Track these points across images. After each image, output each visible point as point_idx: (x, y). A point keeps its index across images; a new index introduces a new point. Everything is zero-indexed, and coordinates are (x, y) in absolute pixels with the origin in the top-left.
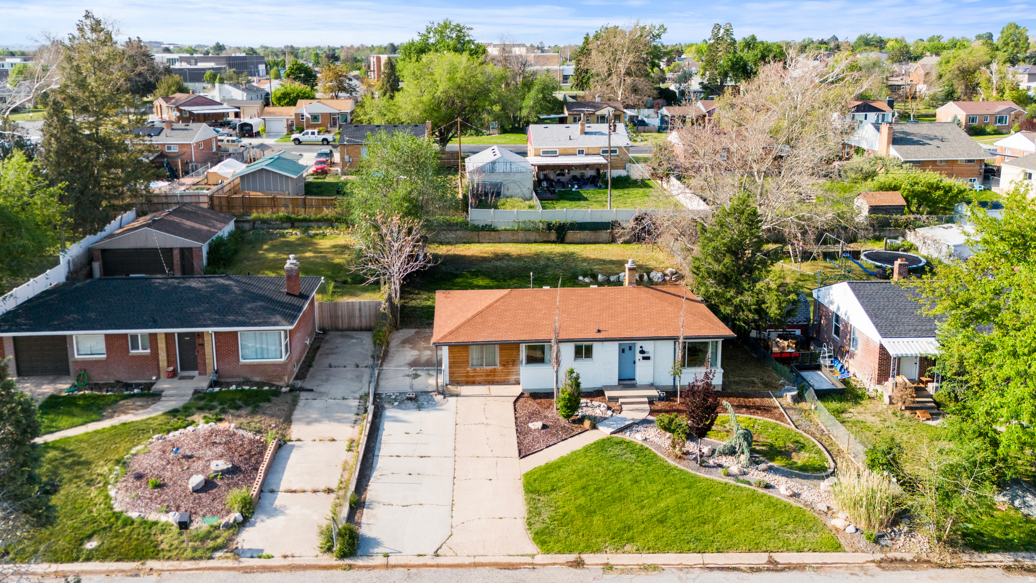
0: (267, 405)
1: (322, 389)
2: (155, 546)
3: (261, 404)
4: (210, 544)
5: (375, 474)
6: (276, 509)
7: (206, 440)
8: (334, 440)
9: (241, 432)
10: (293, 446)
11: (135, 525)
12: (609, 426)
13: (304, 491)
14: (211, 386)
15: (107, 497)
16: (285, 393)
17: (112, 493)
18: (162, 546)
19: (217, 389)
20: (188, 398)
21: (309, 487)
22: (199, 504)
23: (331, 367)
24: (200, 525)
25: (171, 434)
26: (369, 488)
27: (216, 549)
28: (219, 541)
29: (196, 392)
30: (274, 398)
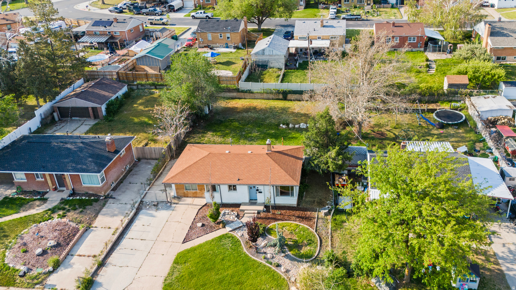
0: (90, 207)
1: (119, 198)
2: (15, 281)
3: (87, 207)
4: (36, 281)
5: (118, 248)
6: (69, 265)
7: (53, 228)
8: (110, 228)
9: (71, 223)
10: (92, 230)
11: (10, 270)
12: (231, 227)
13: (84, 256)
14: (70, 196)
15: (4, 255)
16: (102, 199)
17: (7, 254)
18: (17, 281)
19: (71, 198)
20: (58, 202)
21: (87, 254)
22: (37, 262)
23: (130, 183)
24: (35, 272)
25: (41, 224)
26: (111, 256)
27: (36, 284)
28: (40, 280)
29: (62, 199)
30: (95, 203)
